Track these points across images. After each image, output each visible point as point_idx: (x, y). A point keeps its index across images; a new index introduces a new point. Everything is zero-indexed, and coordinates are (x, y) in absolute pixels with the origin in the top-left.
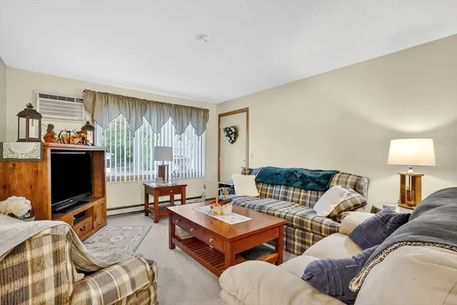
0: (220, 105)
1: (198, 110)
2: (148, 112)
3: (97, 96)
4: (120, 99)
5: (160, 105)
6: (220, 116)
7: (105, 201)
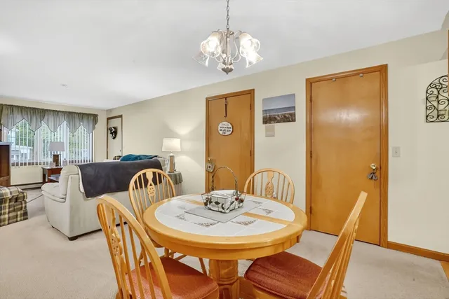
0: (110, 111)
1: (88, 115)
2: (46, 117)
3: (4, 107)
4: (23, 110)
5: (56, 113)
6: (108, 119)
7: (10, 178)
